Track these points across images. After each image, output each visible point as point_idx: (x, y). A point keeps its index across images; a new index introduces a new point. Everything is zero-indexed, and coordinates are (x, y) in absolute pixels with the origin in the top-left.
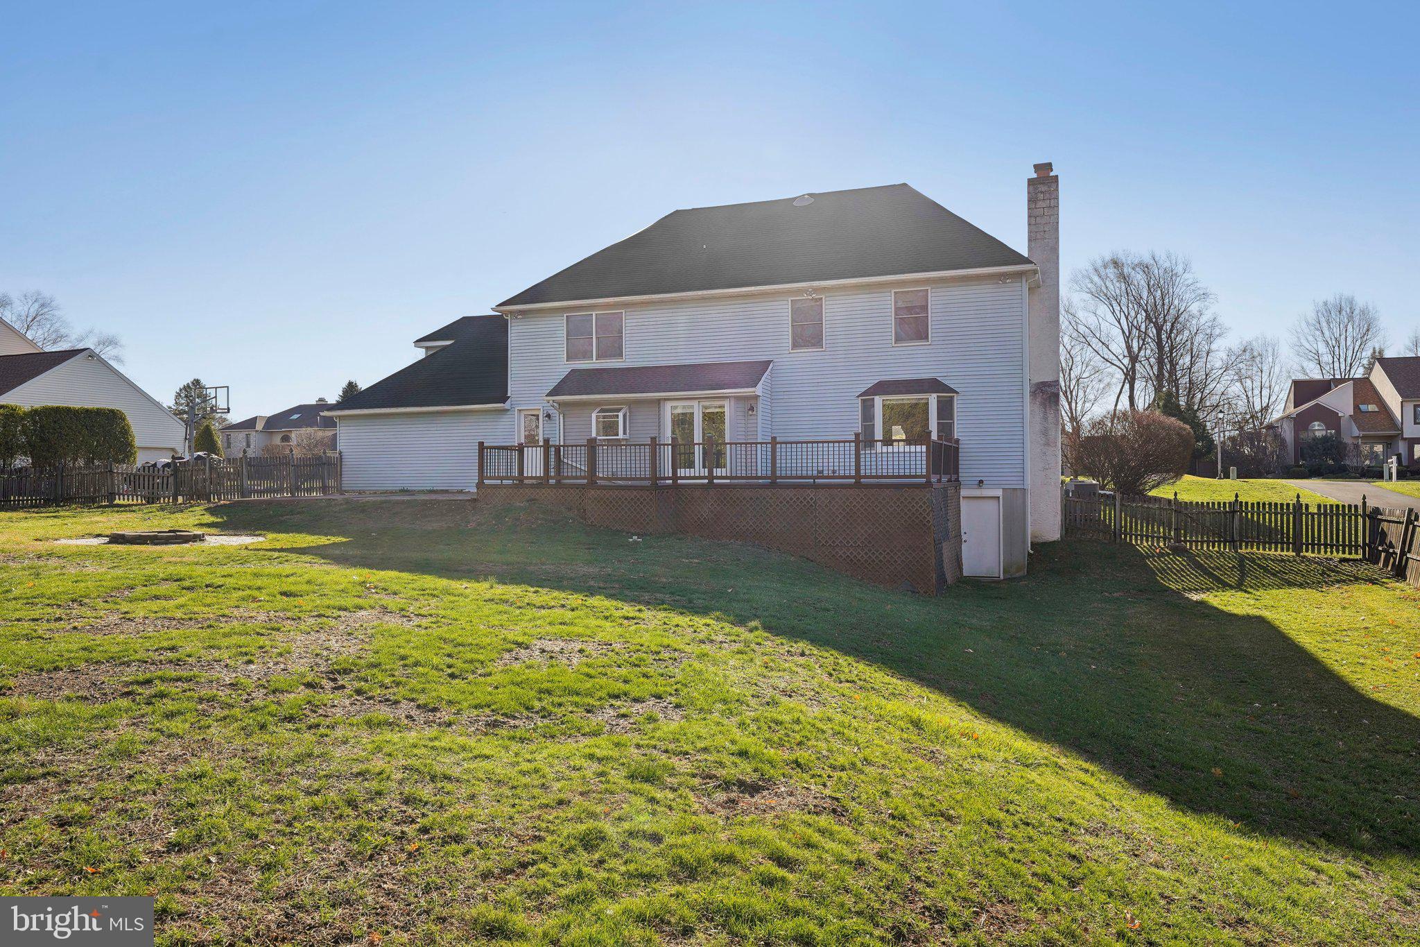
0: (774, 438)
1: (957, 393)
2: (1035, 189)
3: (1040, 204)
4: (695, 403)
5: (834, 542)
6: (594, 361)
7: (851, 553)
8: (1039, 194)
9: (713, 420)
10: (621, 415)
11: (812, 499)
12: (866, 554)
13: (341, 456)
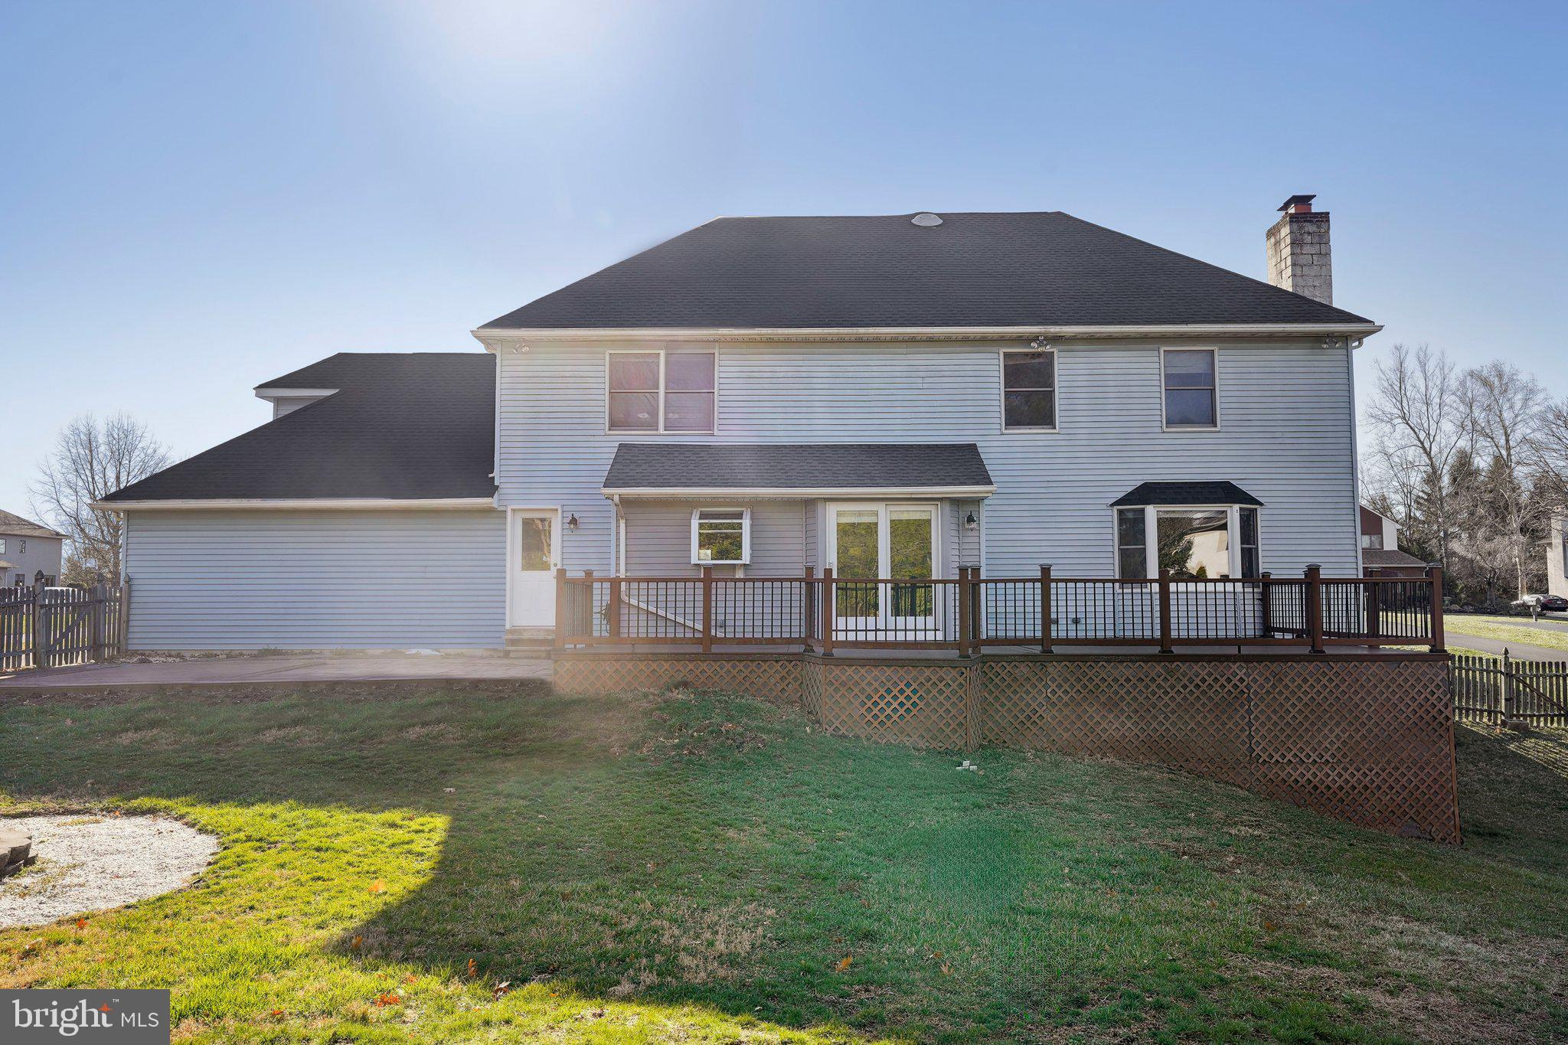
0: (1046, 570)
1: (1261, 504)
2: (1300, 228)
3: (1307, 249)
4: (880, 508)
5: (1283, 756)
6: (661, 431)
7: (1315, 775)
8: (1306, 236)
9: (913, 535)
10: (746, 523)
11: (1242, 680)
12: (1340, 775)
13: (130, 586)
